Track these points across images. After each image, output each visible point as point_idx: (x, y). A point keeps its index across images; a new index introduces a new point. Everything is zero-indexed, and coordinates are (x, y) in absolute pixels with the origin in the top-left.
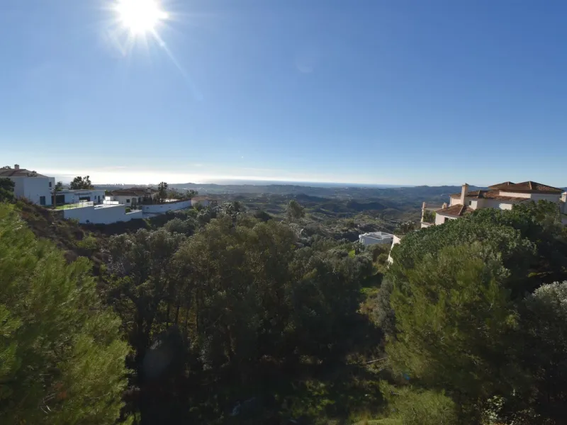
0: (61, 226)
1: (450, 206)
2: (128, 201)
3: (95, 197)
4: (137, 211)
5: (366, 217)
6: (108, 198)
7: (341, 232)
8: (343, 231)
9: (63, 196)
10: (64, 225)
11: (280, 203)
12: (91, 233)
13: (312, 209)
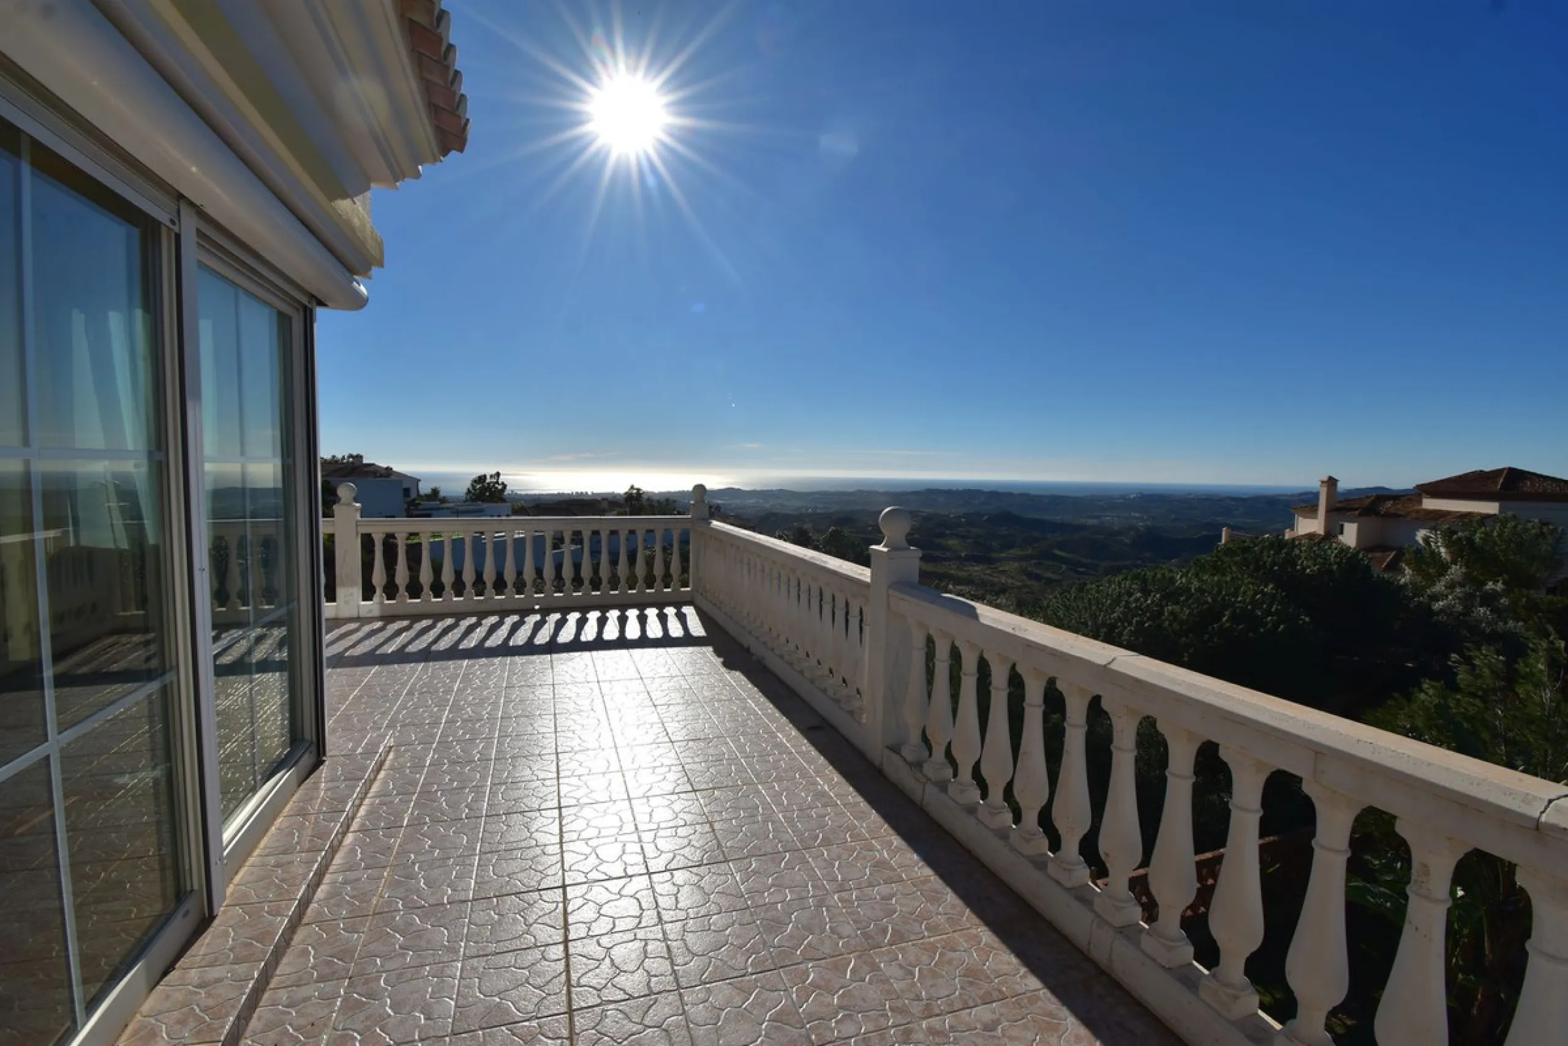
11: (942, 536)
13: (1029, 551)
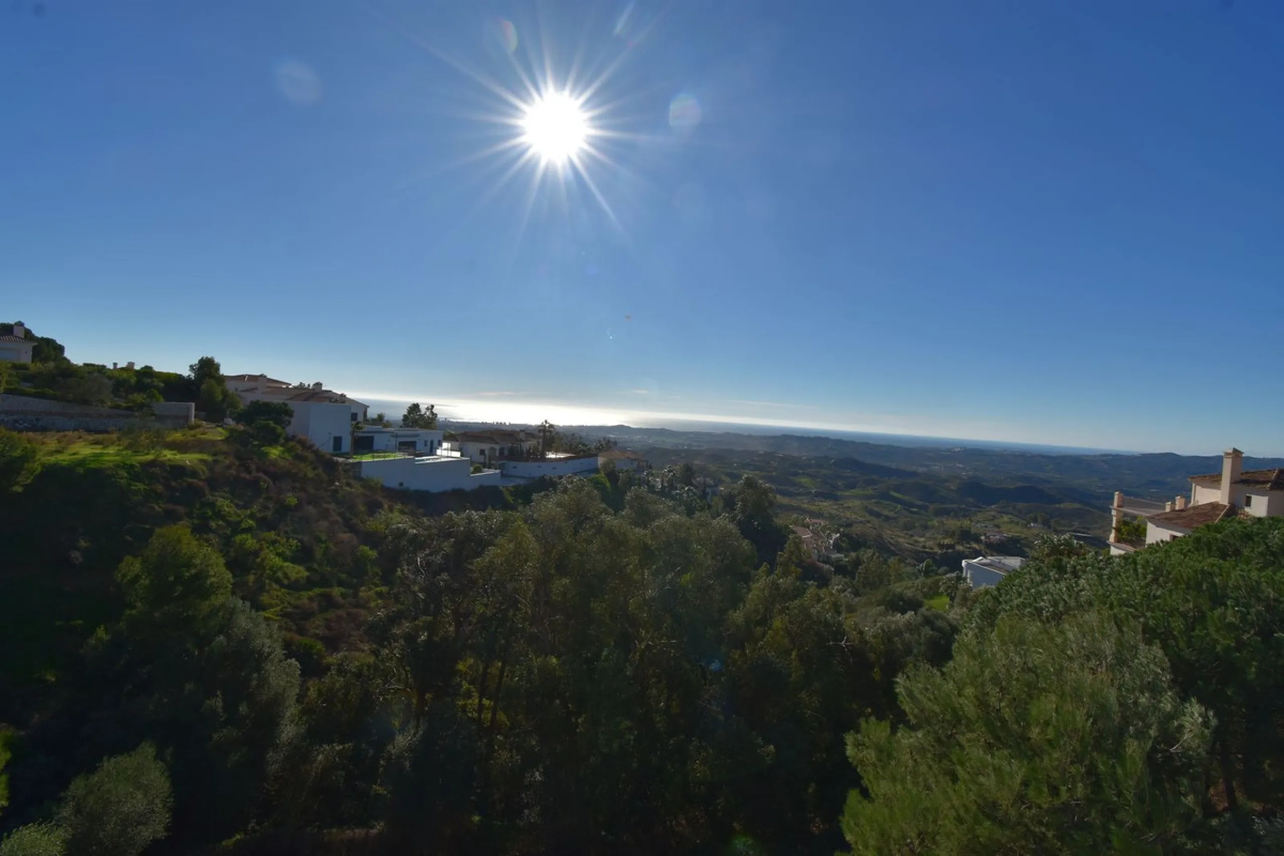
0: (348, 489)
1: (1192, 504)
2: (482, 452)
3: (426, 442)
4: (491, 471)
5: (1006, 518)
6: (446, 445)
7: (938, 551)
8: (941, 546)
9: (372, 438)
10: (357, 489)
11: (796, 474)
12: (399, 506)
13: (870, 491)
